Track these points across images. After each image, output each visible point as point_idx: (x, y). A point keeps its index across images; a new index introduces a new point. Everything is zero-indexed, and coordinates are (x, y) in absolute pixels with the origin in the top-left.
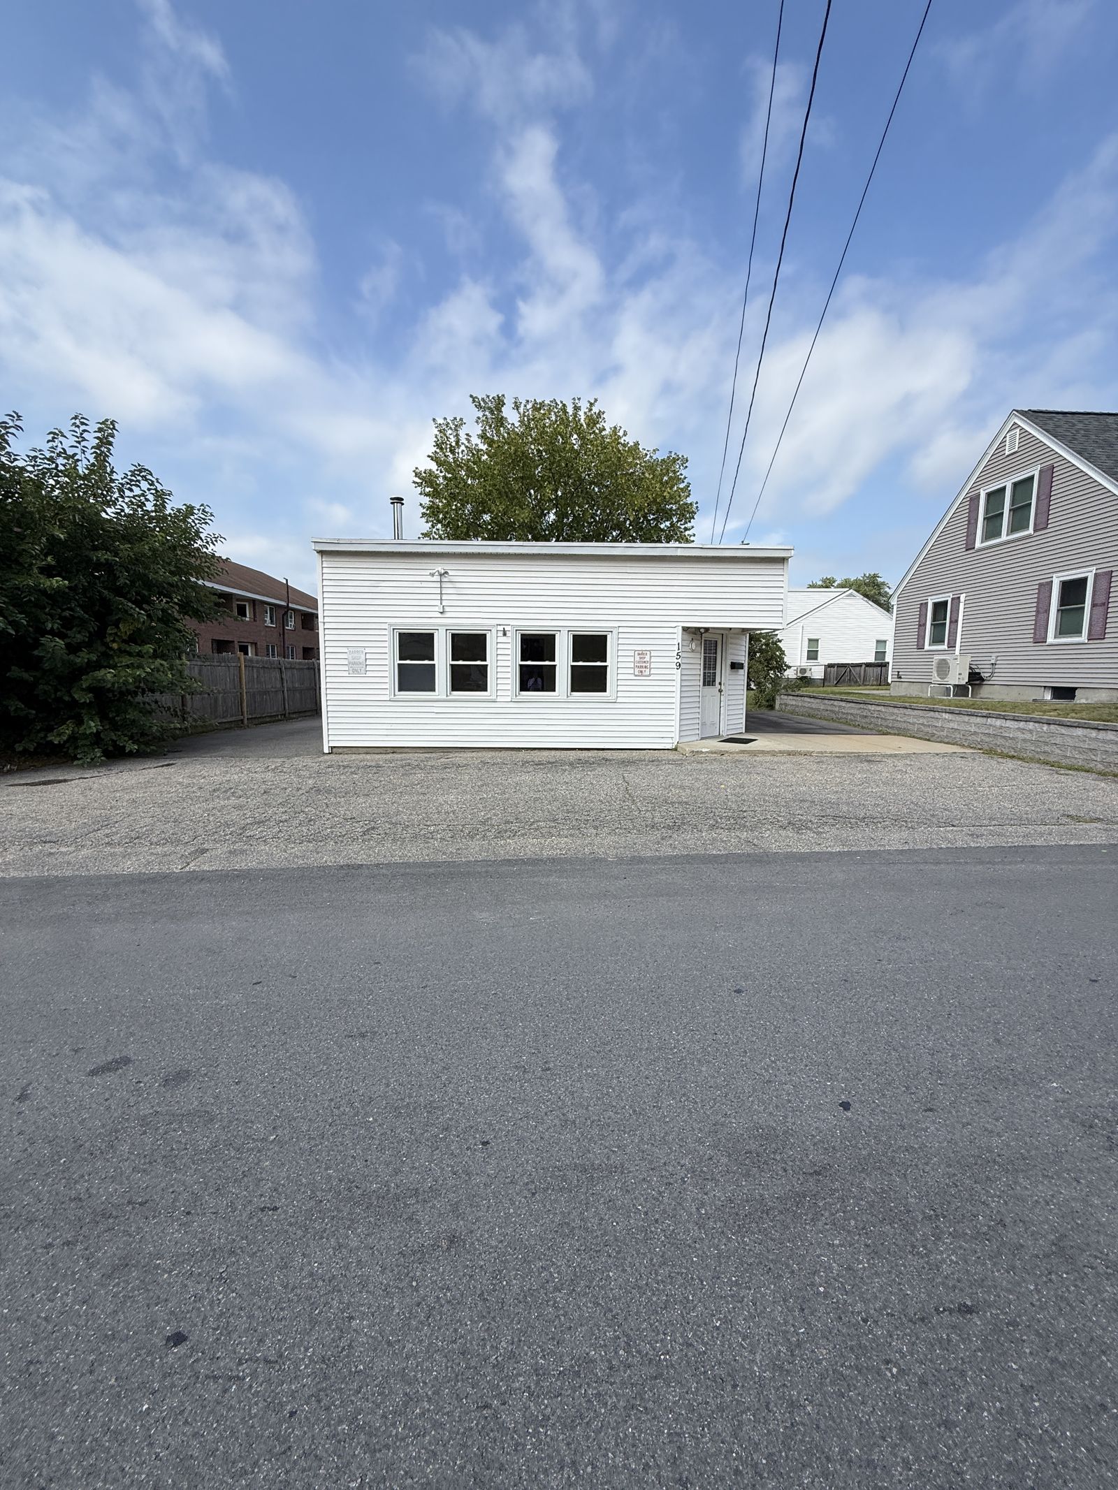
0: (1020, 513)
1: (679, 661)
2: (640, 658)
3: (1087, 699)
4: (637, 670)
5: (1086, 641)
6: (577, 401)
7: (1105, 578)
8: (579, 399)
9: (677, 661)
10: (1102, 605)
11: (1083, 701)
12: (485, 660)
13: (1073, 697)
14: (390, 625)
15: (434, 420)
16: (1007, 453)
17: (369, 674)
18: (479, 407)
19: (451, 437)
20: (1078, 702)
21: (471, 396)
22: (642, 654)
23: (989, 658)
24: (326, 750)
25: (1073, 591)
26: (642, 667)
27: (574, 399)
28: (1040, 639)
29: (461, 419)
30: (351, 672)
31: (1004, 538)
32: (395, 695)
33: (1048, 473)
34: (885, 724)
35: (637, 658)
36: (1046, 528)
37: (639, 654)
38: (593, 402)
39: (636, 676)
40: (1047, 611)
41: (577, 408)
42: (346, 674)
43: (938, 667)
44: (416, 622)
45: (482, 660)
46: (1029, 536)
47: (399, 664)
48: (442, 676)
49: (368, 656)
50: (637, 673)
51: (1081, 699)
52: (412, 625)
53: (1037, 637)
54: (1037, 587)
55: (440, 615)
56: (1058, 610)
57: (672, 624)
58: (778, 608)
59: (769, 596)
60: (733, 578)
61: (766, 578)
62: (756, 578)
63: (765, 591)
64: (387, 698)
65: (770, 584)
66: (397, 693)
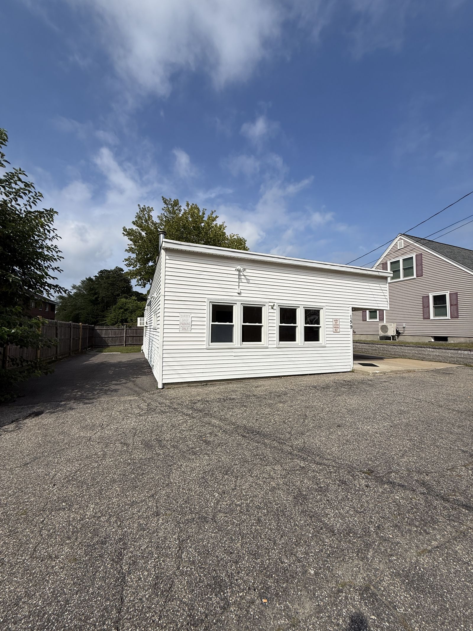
0: (408, 271)
1: (352, 324)
2: (336, 323)
3: (454, 341)
4: (334, 329)
5: (450, 319)
6: (205, 210)
7: (454, 296)
8: (206, 210)
9: (350, 324)
10: (455, 305)
11: (452, 342)
12: (261, 323)
13: (447, 340)
14: (208, 299)
15: (139, 205)
16: (399, 248)
17: (193, 331)
18: (165, 203)
19: (146, 215)
20: (450, 342)
21: (163, 197)
22: (337, 321)
23: (402, 325)
24: (160, 386)
25: (440, 300)
26: (336, 328)
27: (204, 209)
28: (426, 317)
29: (152, 208)
30: (181, 330)
31: (402, 278)
32: (209, 345)
33: (419, 257)
34: (390, 353)
35: (334, 322)
36: (422, 276)
37: (335, 321)
38: (214, 211)
39: (334, 332)
40: (429, 307)
41: (204, 214)
42: (177, 331)
43: (381, 328)
44: (222, 298)
45: (259, 323)
46: (415, 279)
47: (212, 325)
48: (237, 333)
49: (193, 319)
50: (334, 331)
51: (450, 341)
52: (221, 300)
53: (425, 316)
54: (422, 298)
55: (238, 295)
56: (433, 307)
57: (348, 306)
58: (385, 300)
59: (382, 294)
60: (369, 284)
61: (381, 286)
62: (378, 285)
63: (381, 291)
64: (205, 347)
65: (382, 289)
66: (210, 344)
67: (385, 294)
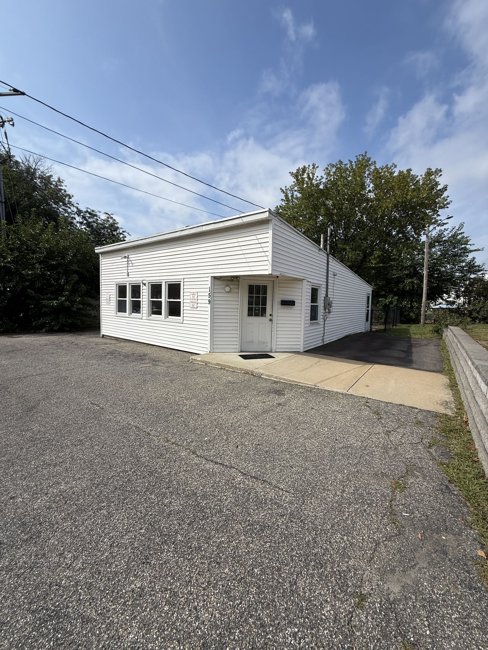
1: (210, 299)
2: (193, 297)
4: (191, 304)
9: (208, 299)
14: (116, 282)
17: (111, 304)
22: (194, 294)
26: (193, 303)
30: (107, 303)
32: (116, 314)
35: (191, 296)
39: (191, 308)
44: (122, 280)
45: (139, 298)
48: (128, 306)
50: (191, 306)
52: (121, 282)
55: (127, 277)
57: (207, 275)
58: (266, 258)
59: (261, 250)
60: (239, 240)
61: (259, 237)
62: (254, 237)
63: (259, 246)
64: (114, 315)
65: (261, 241)
66: (118, 313)
67: (265, 249)
